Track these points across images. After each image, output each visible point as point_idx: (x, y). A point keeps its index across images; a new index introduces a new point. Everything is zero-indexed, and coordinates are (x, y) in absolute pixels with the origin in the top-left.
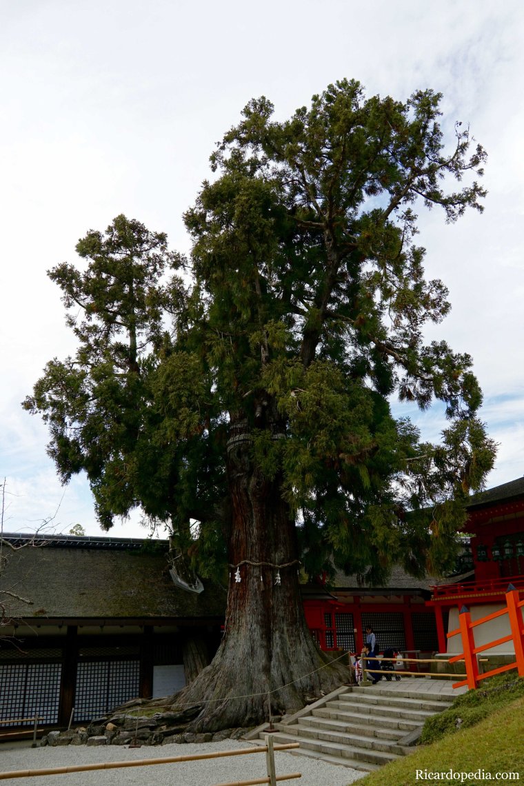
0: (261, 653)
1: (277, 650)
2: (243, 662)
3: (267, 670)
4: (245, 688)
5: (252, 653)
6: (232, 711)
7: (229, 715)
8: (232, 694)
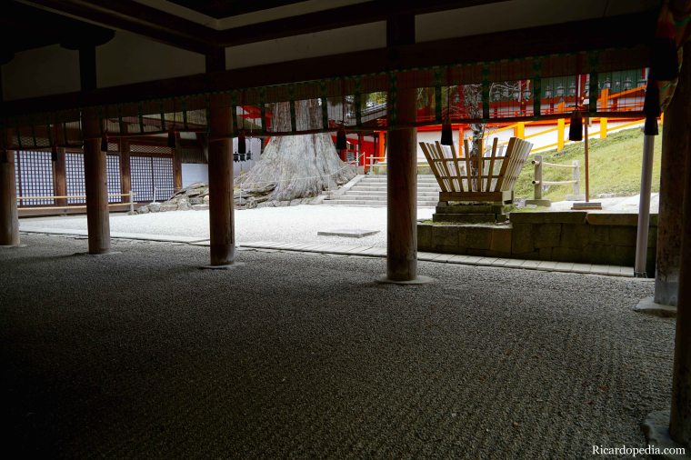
0: (312, 150)
1: (319, 150)
2: (301, 156)
3: (315, 162)
4: (305, 173)
5: (306, 150)
6: (299, 188)
7: (297, 190)
8: (296, 177)
